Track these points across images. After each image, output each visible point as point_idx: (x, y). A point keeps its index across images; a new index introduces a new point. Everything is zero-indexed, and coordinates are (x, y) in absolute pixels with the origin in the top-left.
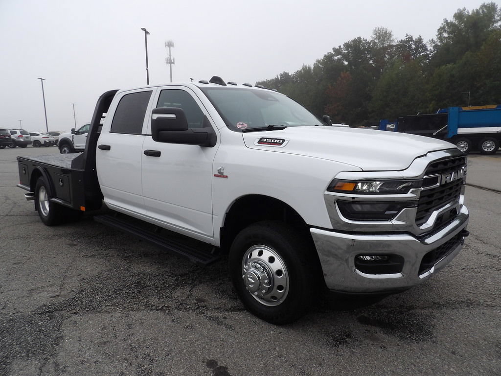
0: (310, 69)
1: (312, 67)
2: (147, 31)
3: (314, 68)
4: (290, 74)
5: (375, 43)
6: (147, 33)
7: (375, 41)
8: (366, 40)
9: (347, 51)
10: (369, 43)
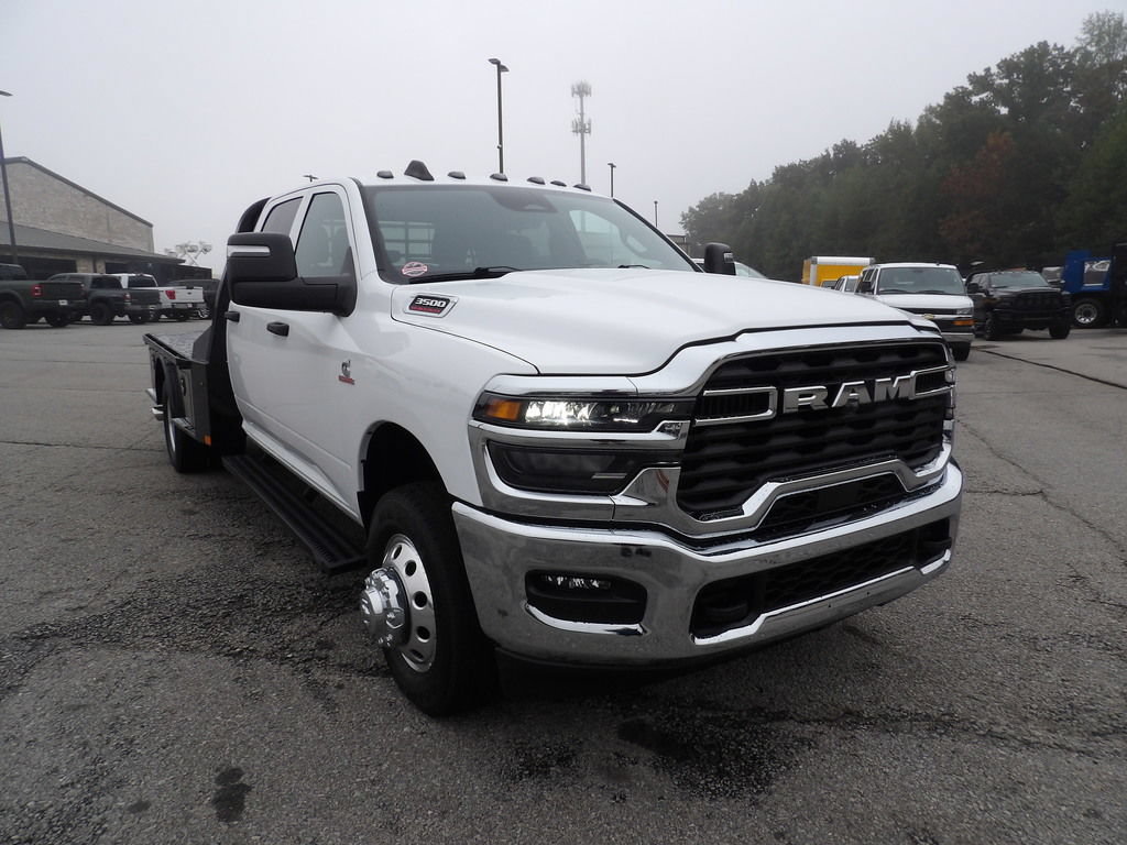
0: (908, 128)
1: (914, 125)
2: (502, 63)
3: (919, 127)
4: (859, 146)
5: (1087, 55)
6: (501, 68)
7: (1089, 48)
8: (1062, 48)
9: (1006, 81)
10: (1070, 56)
